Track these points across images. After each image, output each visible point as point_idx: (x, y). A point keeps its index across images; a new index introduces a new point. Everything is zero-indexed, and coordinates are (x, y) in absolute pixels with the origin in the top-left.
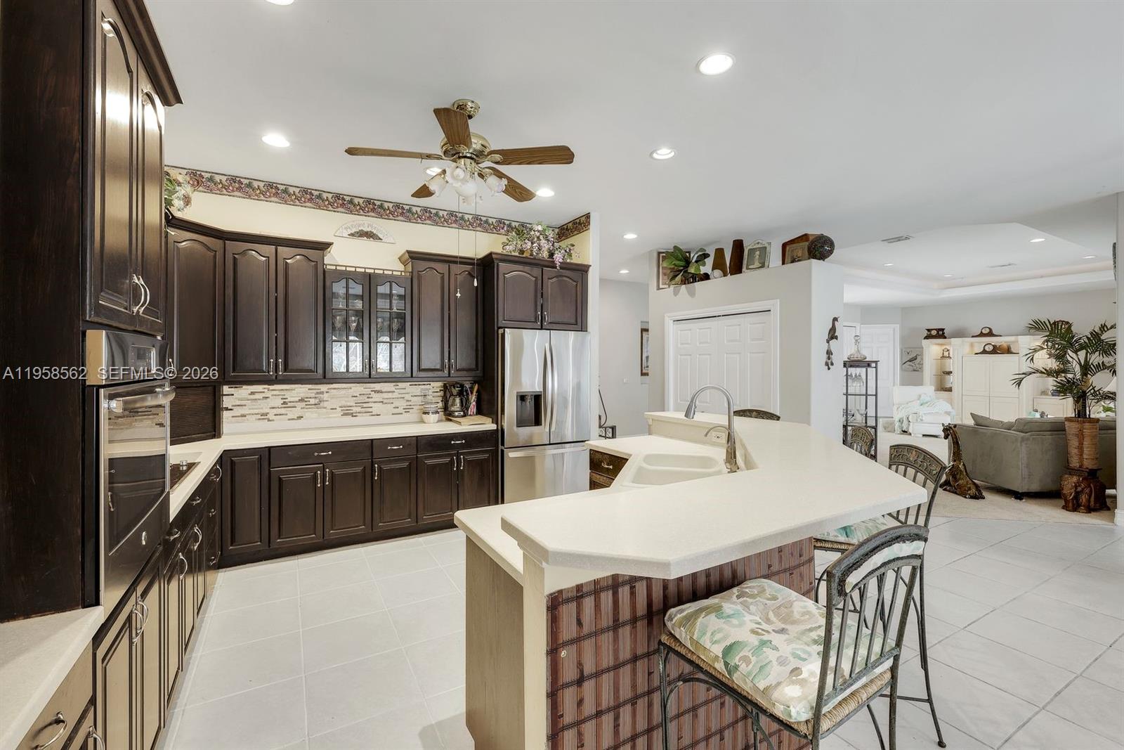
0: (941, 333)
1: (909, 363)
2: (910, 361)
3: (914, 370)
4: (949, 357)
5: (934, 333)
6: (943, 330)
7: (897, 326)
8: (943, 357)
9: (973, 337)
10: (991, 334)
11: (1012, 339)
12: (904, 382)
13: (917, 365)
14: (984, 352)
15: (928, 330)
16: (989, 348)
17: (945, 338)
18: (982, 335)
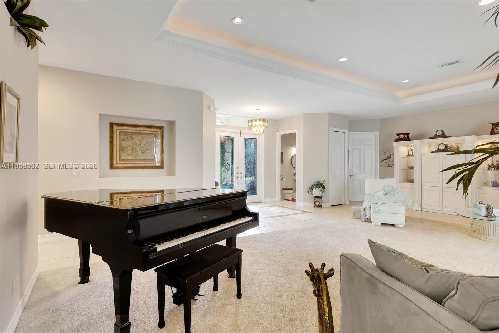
0: (406, 136)
1: (386, 161)
2: (386, 159)
3: (389, 166)
4: (413, 155)
5: (402, 136)
6: (408, 134)
7: (378, 133)
8: (409, 155)
9: (430, 138)
10: (443, 136)
11: (460, 139)
12: (382, 176)
13: (391, 162)
14: (438, 151)
15: (398, 135)
16: (442, 147)
17: (410, 140)
18: (436, 136)
